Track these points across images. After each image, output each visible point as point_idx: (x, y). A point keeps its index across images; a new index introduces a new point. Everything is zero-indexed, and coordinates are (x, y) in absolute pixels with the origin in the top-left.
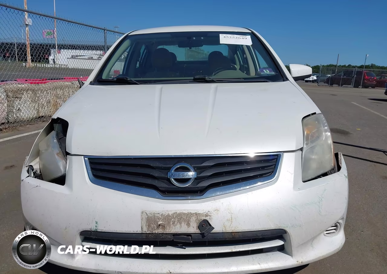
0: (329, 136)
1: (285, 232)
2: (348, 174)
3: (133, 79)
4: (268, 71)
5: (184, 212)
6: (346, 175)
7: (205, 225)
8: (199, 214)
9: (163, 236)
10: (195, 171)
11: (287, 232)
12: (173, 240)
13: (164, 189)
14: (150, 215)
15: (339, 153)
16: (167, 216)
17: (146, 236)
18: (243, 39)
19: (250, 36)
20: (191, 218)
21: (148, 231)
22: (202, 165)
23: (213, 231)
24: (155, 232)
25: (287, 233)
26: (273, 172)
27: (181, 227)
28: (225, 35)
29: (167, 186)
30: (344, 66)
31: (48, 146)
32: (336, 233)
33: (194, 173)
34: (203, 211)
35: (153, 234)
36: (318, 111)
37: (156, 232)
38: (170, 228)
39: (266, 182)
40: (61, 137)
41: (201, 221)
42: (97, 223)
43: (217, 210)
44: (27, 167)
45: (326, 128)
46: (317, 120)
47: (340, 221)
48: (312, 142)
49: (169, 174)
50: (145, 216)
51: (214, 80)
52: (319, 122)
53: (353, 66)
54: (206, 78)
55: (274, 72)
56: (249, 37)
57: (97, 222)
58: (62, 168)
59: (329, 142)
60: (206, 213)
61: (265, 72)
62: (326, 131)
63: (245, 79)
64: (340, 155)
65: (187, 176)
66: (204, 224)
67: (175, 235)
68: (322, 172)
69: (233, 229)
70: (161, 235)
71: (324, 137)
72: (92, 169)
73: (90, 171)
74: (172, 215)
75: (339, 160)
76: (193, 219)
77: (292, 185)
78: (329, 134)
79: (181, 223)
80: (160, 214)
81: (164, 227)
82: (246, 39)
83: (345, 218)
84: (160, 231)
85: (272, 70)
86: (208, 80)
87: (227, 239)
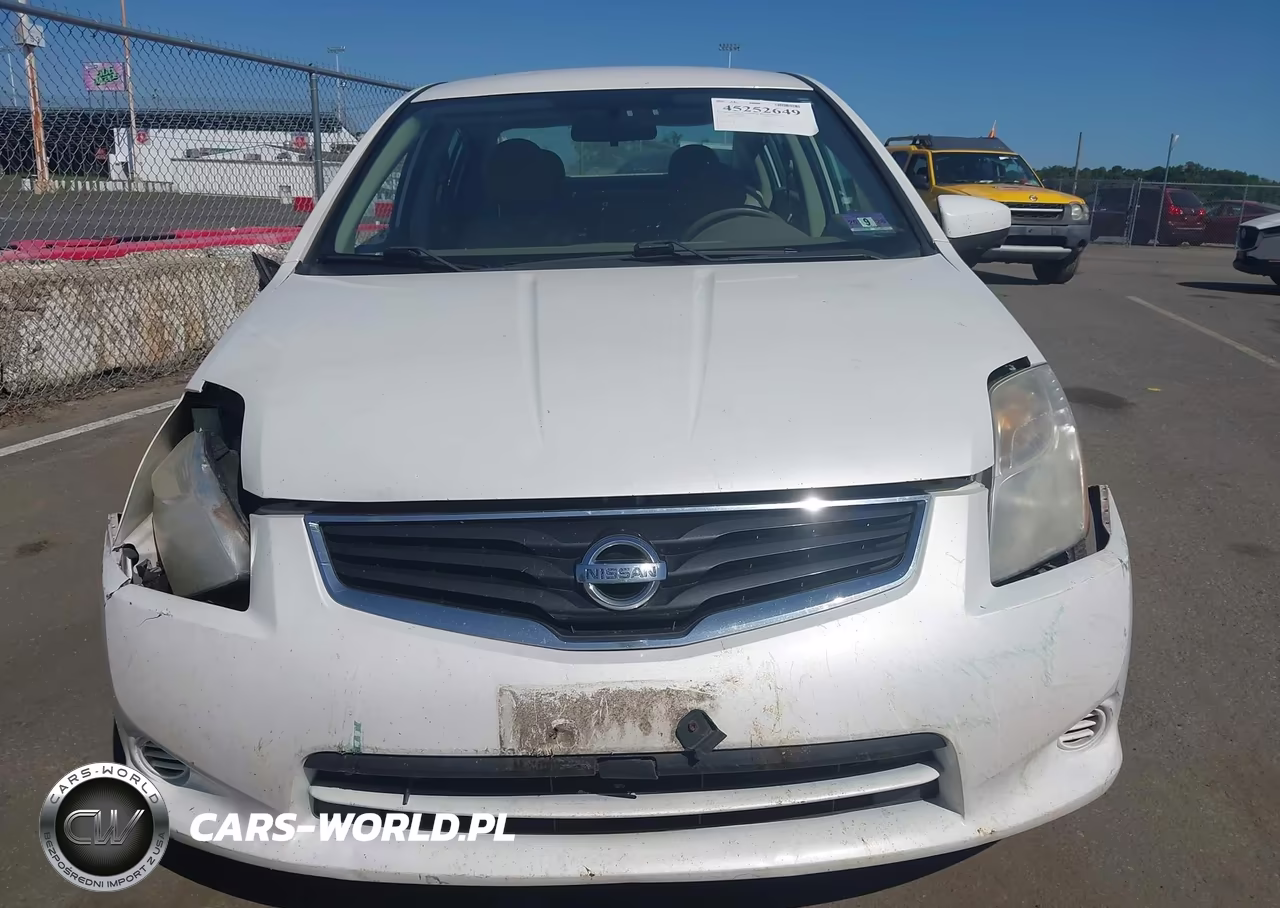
0: (1071, 436)
1: (940, 741)
2: (1130, 558)
3: (436, 253)
4: (873, 223)
5: (631, 687)
6: (1126, 559)
7: (696, 726)
8: (677, 692)
9: (566, 762)
10: (660, 559)
11: (948, 740)
12: (598, 774)
13: (564, 617)
14: (527, 700)
15: (1101, 487)
16: (578, 700)
17: (515, 763)
18: (788, 113)
19: (810, 104)
20: (654, 708)
21: (521, 748)
22: (682, 540)
23: (723, 745)
24: (543, 752)
25: (949, 745)
26: (901, 557)
27: (623, 732)
28: (728, 101)
29: (575, 608)
30: (1100, 172)
31: (184, 486)
32: (1095, 739)
33: (657, 566)
34: (691, 684)
35: (535, 756)
36: (1036, 357)
37: (547, 750)
38: (588, 737)
39: (880, 589)
40: (220, 453)
41: (684, 713)
42: (358, 727)
43: (731, 679)
44: (117, 550)
45: (1062, 411)
46: (1034, 386)
47: (1108, 703)
48: (1022, 457)
49: (582, 570)
50: (509, 703)
51: (701, 254)
52: (1038, 391)
53: (1129, 170)
54: (676, 247)
55: (891, 224)
56: (806, 107)
57: (360, 725)
58: (234, 558)
59: (1072, 458)
60: (698, 691)
61: (864, 225)
62: (1062, 421)
63: (798, 248)
64: (1106, 493)
65: (636, 574)
66: (694, 725)
67: (604, 758)
68: (1051, 550)
69: (784, 736)
70: (560, 760)
71: (1057, 442)
72: (335, 557)
73: (328, 565)
74: (592, 697)
75: (1103, 510)
76: (660, 708)
77: (962, 595)
78: (1072, 430)
79: (621, 723)
80: (558, 696)
81: (570, 735)
82: (799, 113)
83: (1122, 692)
84: (558, 747)
85: (883, 217)
86: (681, 253)
87: (767, 769)
